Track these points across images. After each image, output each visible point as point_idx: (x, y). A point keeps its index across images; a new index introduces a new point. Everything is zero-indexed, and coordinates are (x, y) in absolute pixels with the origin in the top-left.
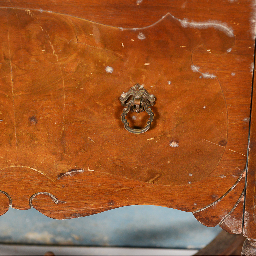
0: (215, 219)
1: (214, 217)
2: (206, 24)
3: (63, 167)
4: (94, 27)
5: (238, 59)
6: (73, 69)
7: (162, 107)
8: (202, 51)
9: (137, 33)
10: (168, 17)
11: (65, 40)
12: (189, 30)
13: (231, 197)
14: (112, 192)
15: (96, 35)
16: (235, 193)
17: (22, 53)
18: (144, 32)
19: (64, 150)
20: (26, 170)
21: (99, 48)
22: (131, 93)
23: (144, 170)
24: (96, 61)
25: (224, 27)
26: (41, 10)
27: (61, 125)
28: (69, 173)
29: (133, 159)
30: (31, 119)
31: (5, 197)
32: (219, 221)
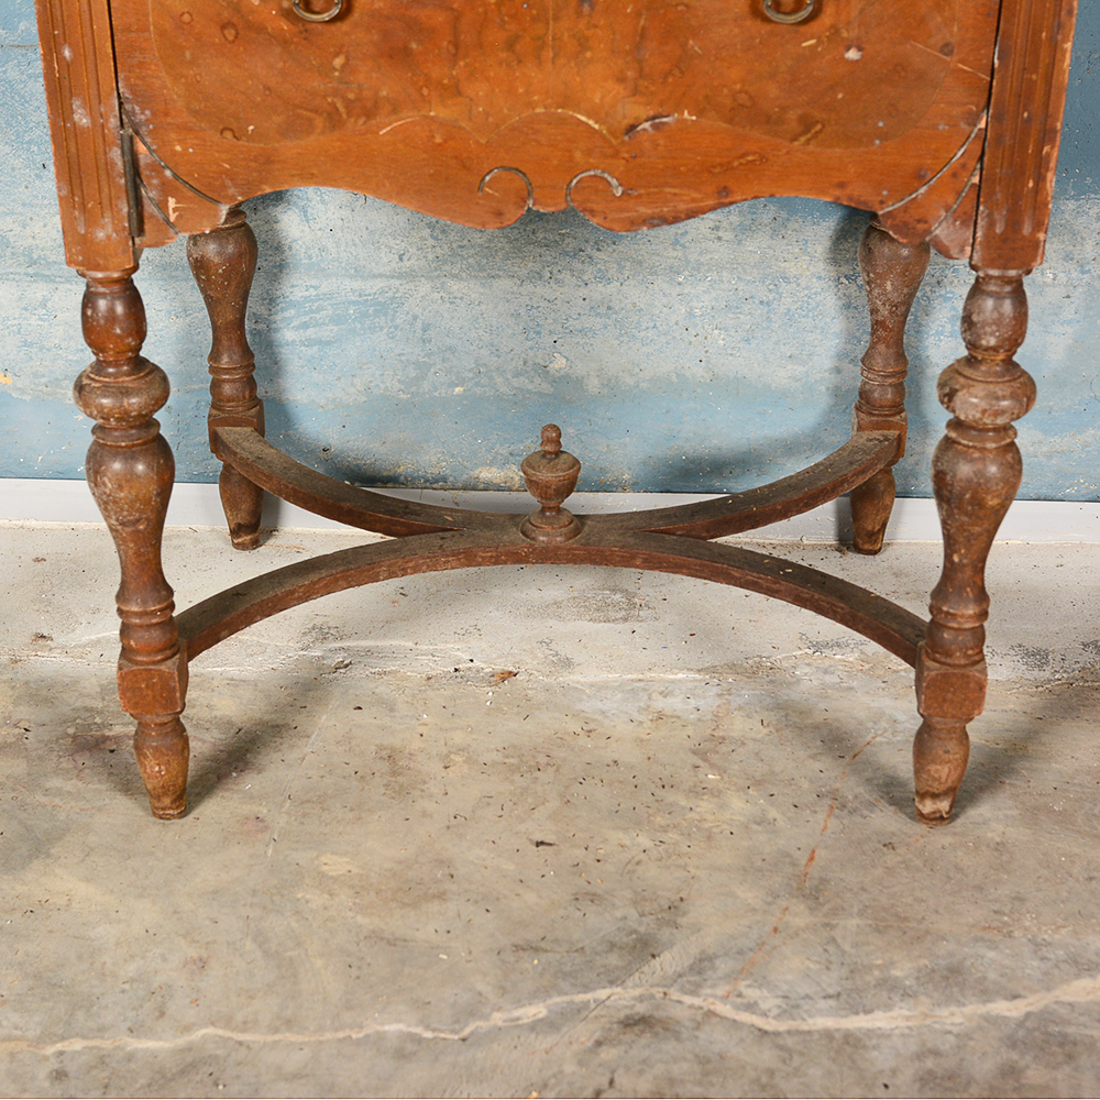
0: (921, 226)
1: (919, 221)
3: (634, 110)
13: (954, 175)
14: (727, 168)
16: (964, 166)
19: (641, 70)
20: (563, 121)
23: (792, 115)
27: (638, 14)
28: (647, 125)
29: (773, 90)
31: (519, 182)
32: (928, 232)
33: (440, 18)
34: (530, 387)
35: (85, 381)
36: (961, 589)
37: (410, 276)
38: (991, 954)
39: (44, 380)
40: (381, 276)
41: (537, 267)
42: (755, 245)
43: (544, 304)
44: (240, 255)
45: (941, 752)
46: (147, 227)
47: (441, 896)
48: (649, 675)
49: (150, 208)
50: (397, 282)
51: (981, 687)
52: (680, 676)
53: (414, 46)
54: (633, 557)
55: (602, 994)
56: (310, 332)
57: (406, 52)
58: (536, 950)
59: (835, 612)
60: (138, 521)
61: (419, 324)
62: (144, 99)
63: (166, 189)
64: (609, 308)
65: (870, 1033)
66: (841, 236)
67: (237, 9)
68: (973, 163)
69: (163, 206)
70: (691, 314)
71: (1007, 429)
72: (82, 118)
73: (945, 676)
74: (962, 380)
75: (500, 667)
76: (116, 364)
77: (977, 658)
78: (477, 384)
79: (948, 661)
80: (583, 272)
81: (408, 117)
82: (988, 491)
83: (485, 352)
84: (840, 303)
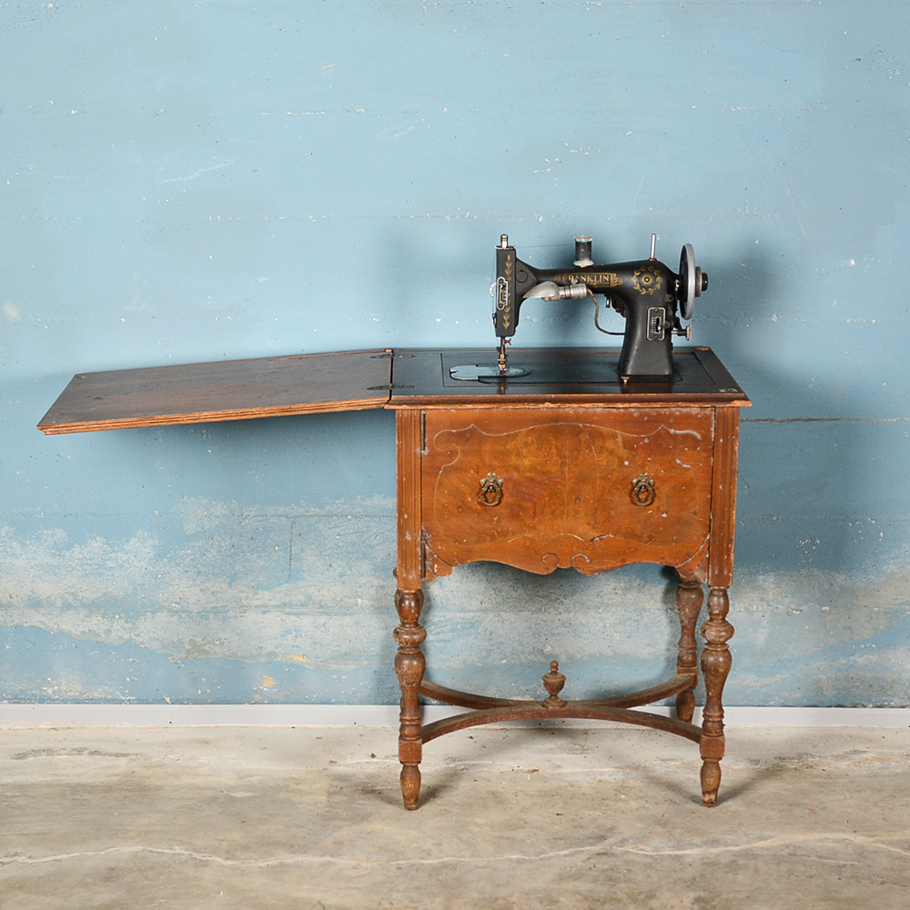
0: (690, 572)
1: (689, 570)
2: (685, 432)
3: (593, 534)
4: (619, 435)
5: (704, 455)
6: (605, 464)
7: (658, 488)
8: (682, 450)
9: (644, 438)
10: (663, 428)
11: (601, 444)
12: (676, 436)
13: (700, 554)
14: (624, 553)
15: (620, 439)
16: (703, 551)
17: (575, 453)
18: (648, 437)
19: (595, 521)
20: (569, 537)
21: (622, 449)
22: (639, 478)
23: (646, 535)
24: (619, 458)
25: (695, 433)
26: (588, 425)
28: (597, 539)
29: (639, 527)
30: (576, 499)
31: (555, 558)
32: (692, 574)
33: (530, 504)
34: (536, 659)
35: (398, 630)
36: (714, 706)
37: (485, 611)
38: (730, 837)
39: (320, 659)
40: (472, 611)
41: (539, 607)
42: (631, 596)
43: (542, 622)
45: (710, 773)
46: (427, 574)
47: (524, 828)
48: (594, 770)
49: (428, 568)
50: (479, 614)
51: (723, 745)
52: (607, 770)
53: (521, 513)
55: (588, 848)
56: (441, 636)
57: (518, 516)
58: (562, 839)
60: (413, 683)
61: (488, 632)
62: (429, 531)
63: (435, 561)
64: (570, 624)
65: (684, 855)
66: (667, 591)
67: (463, 502)
68: (706, 550)
69: (432, 568)
70: (605, 626)
71: (723, 644)
72: (408, 538)
73: (709, 740)
74: (708, 626)
75: (531, 768)
76: (409, 624)
77: (720, 734)
78: (512, 659)
79: (711, 735)
80: (559, 608)
81: (518, 537)
82: (719, 666)
83: (516, 644)
84: (668, 620)
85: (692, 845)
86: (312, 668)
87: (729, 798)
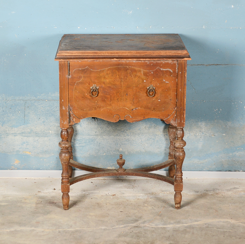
0: (169, 122)
1: (169, 121)
2: (166, 69)
3: (133, 107)
4: (142, 71)
5: (174, 78)
6: (137, 81)
7: (157, 90)
8: (166, 76)
9: (151, 72)
10: (158, 68)
11: (135, 74)
12: (163, 71)
13: (173, 115)
14: (145, 114)
15: (142, 72)
16: (174, 114)
17: (125, 77)
18: (153, 71)
19: (134, 103)
20: (124, 108)
21: (143, 76)
22: (150, 87)
23: (152, 108)
24: (142, 79)
25: (170, 70)
26: (130, 67)
27: (133, 96)
28: (134, 109)
29: (150, 105)
30: (126, 94)
31: (118, 116)
32: (170, 122)
33: (109, 96)
34: (116, 153)
35: (61, 143)
36: (179, 171)
37: (97, 135)
38: (184, 220)
39: (36, 153)
40: (92, 135)
41: (117, 134)
42: (151, 130)
43: (118, 140)
44: (72, 131)
45: (177, 196)
46: (71, 122)
47: (108, 217)
48: (136, 195)
49: (71, 120)
50: (95, 136)
51: (182, 186)
52: (141, 195)
53: (106, 100)
54: (133, 174)
55: (131, 224)
56: (81, 145)
57: (105, 100)
58: (122, 221)
59: (163, 180)
60: (66, 162)
61: (98, 143)
62: (72, 106)
63: (74, 117)
64: (129, 140)
65: (167, 227)
66: (165, 128)
67: (84, 95)
68: (175, 113)
69: (73, 120)
70: (142, 141)
71: (182, 148)
72: (64, 108)
73: (177, 184)
74: (176, 142)
75: (113, 194)
76: (65, 140)
77: (181, 182)
78: (107, 153)
79: (178, 182)
80: (125, 134)
81: (105, 108)
82: (180, 157)
83: (109, 148)
84: (165, 139)
85: (170, 223)
86: (33, 156)
87: (186, 205)
